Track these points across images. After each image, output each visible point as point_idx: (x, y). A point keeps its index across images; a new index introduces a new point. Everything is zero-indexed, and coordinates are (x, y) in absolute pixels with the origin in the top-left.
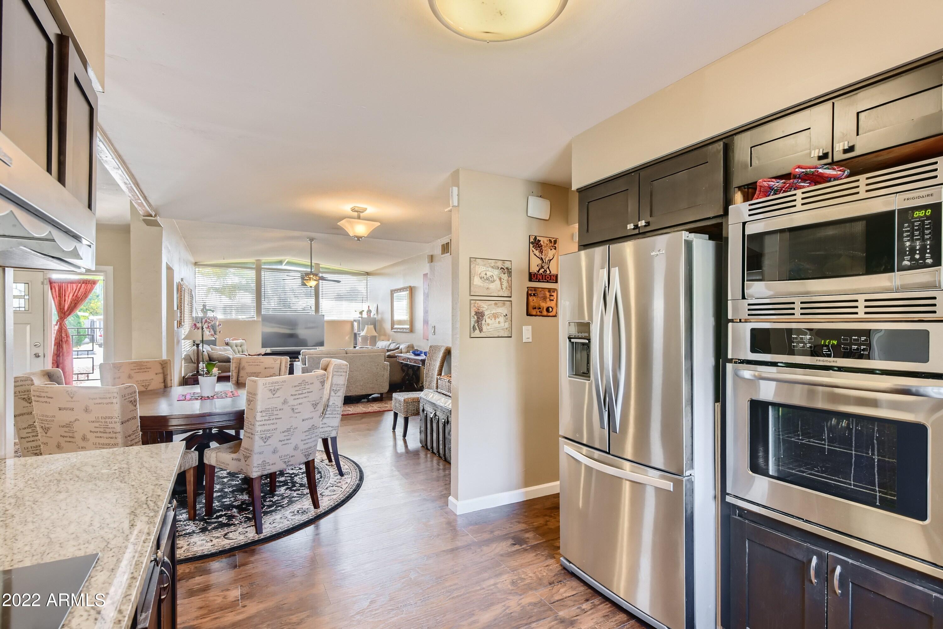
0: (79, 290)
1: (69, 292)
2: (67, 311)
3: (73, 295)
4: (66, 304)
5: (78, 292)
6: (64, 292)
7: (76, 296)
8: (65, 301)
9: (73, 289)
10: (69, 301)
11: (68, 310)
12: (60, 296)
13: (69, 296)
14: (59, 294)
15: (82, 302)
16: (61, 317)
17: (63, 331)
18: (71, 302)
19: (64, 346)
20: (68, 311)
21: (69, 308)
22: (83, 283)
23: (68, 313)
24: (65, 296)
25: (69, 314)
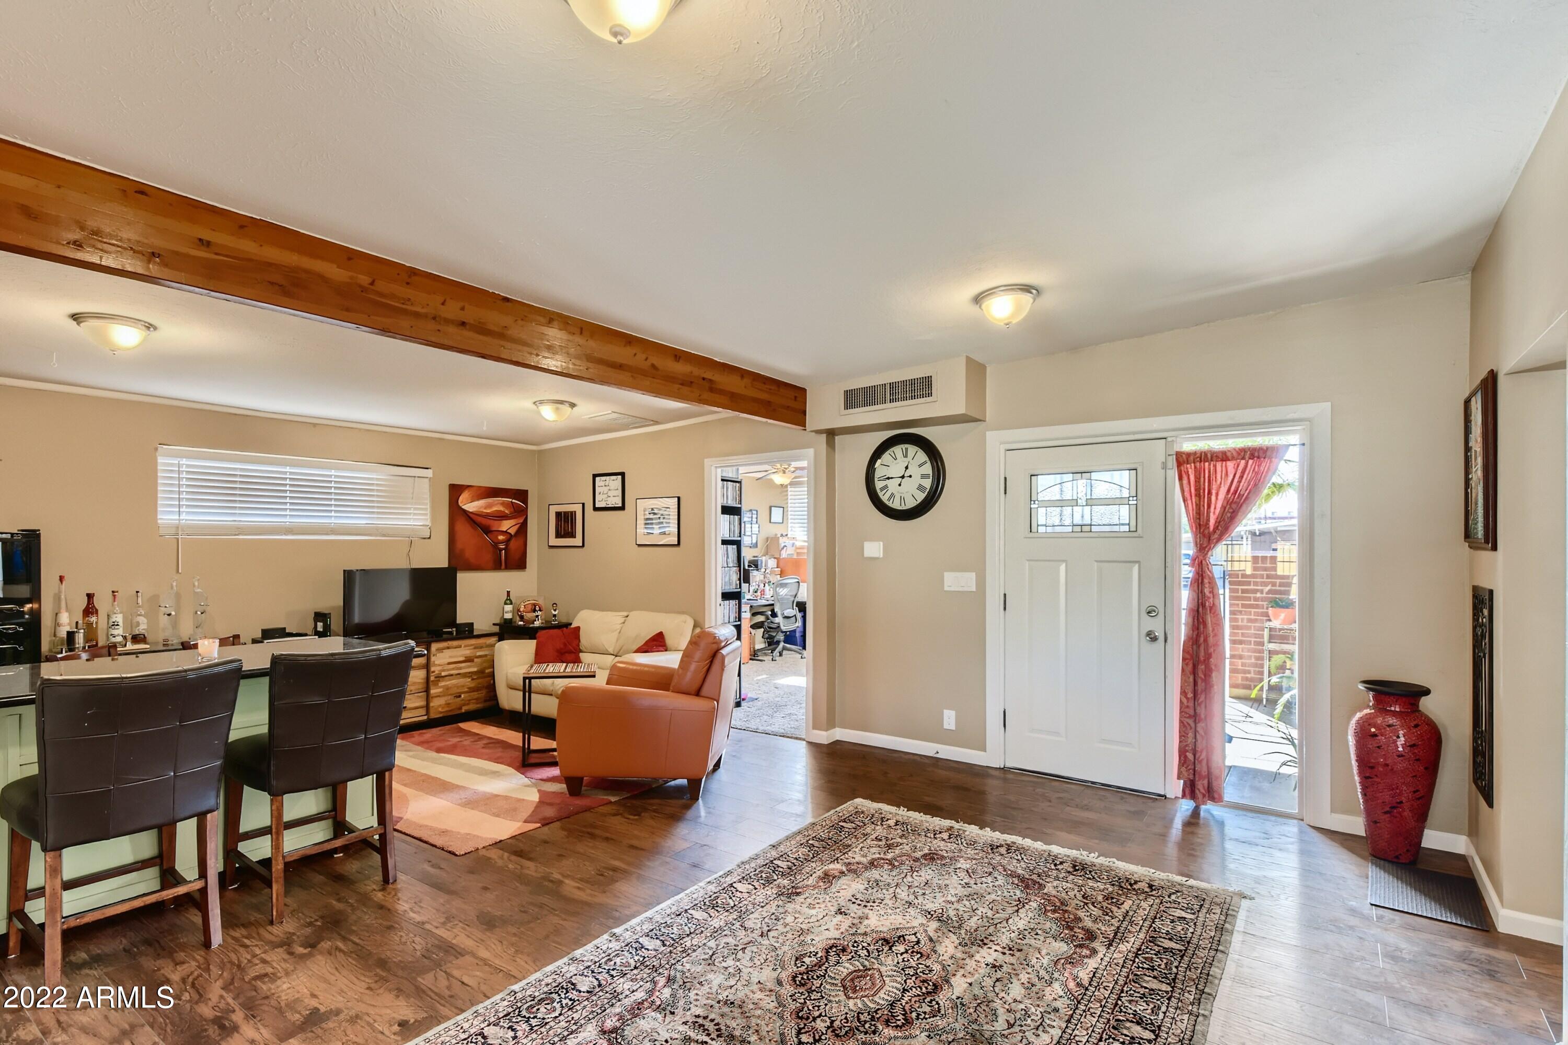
0: (1241, 477)
1: (1218, 482)
2: (1214, 531)
3: (1229, 491)
4: (1211, 514)
5: (1239, 482)
6: (1207, 484)
7: (1236, 492)
8: (1209, 506)
9: (1227, 474)
10: (1219, 505)
11: (1216, 528)
12: (1198, 495)
13: (1217, 494)
14: (1197, 489)
15: (1247, 507)
16: (1201, 545)
17: (1206, 581)
18: (1223, 508)
19: (1209, 619)
20: (1218, 532)
21: (1218, 522)
22: (1252, 457)
23: (1216, 536)
24: (1210, 493)
25: (1219, 540)
